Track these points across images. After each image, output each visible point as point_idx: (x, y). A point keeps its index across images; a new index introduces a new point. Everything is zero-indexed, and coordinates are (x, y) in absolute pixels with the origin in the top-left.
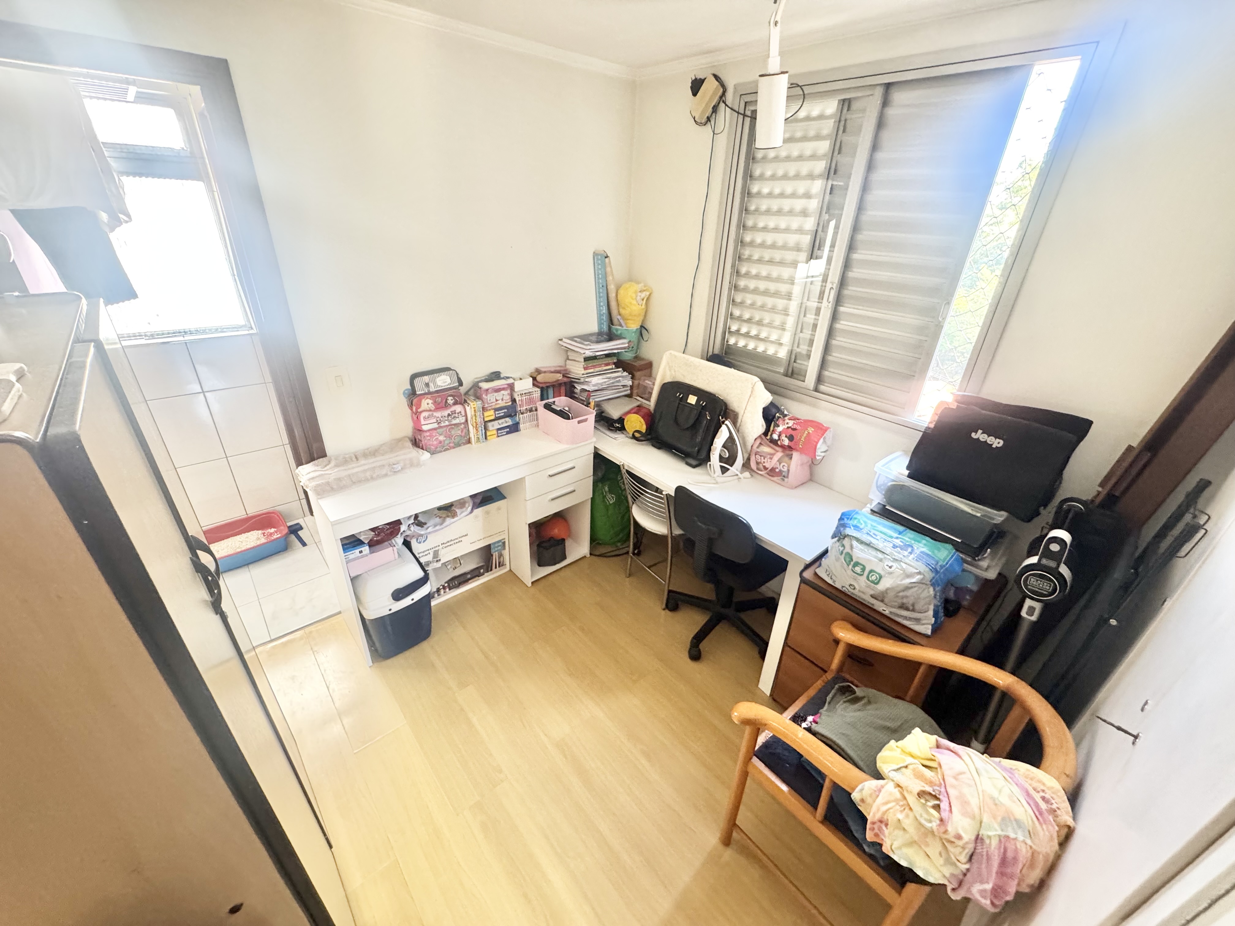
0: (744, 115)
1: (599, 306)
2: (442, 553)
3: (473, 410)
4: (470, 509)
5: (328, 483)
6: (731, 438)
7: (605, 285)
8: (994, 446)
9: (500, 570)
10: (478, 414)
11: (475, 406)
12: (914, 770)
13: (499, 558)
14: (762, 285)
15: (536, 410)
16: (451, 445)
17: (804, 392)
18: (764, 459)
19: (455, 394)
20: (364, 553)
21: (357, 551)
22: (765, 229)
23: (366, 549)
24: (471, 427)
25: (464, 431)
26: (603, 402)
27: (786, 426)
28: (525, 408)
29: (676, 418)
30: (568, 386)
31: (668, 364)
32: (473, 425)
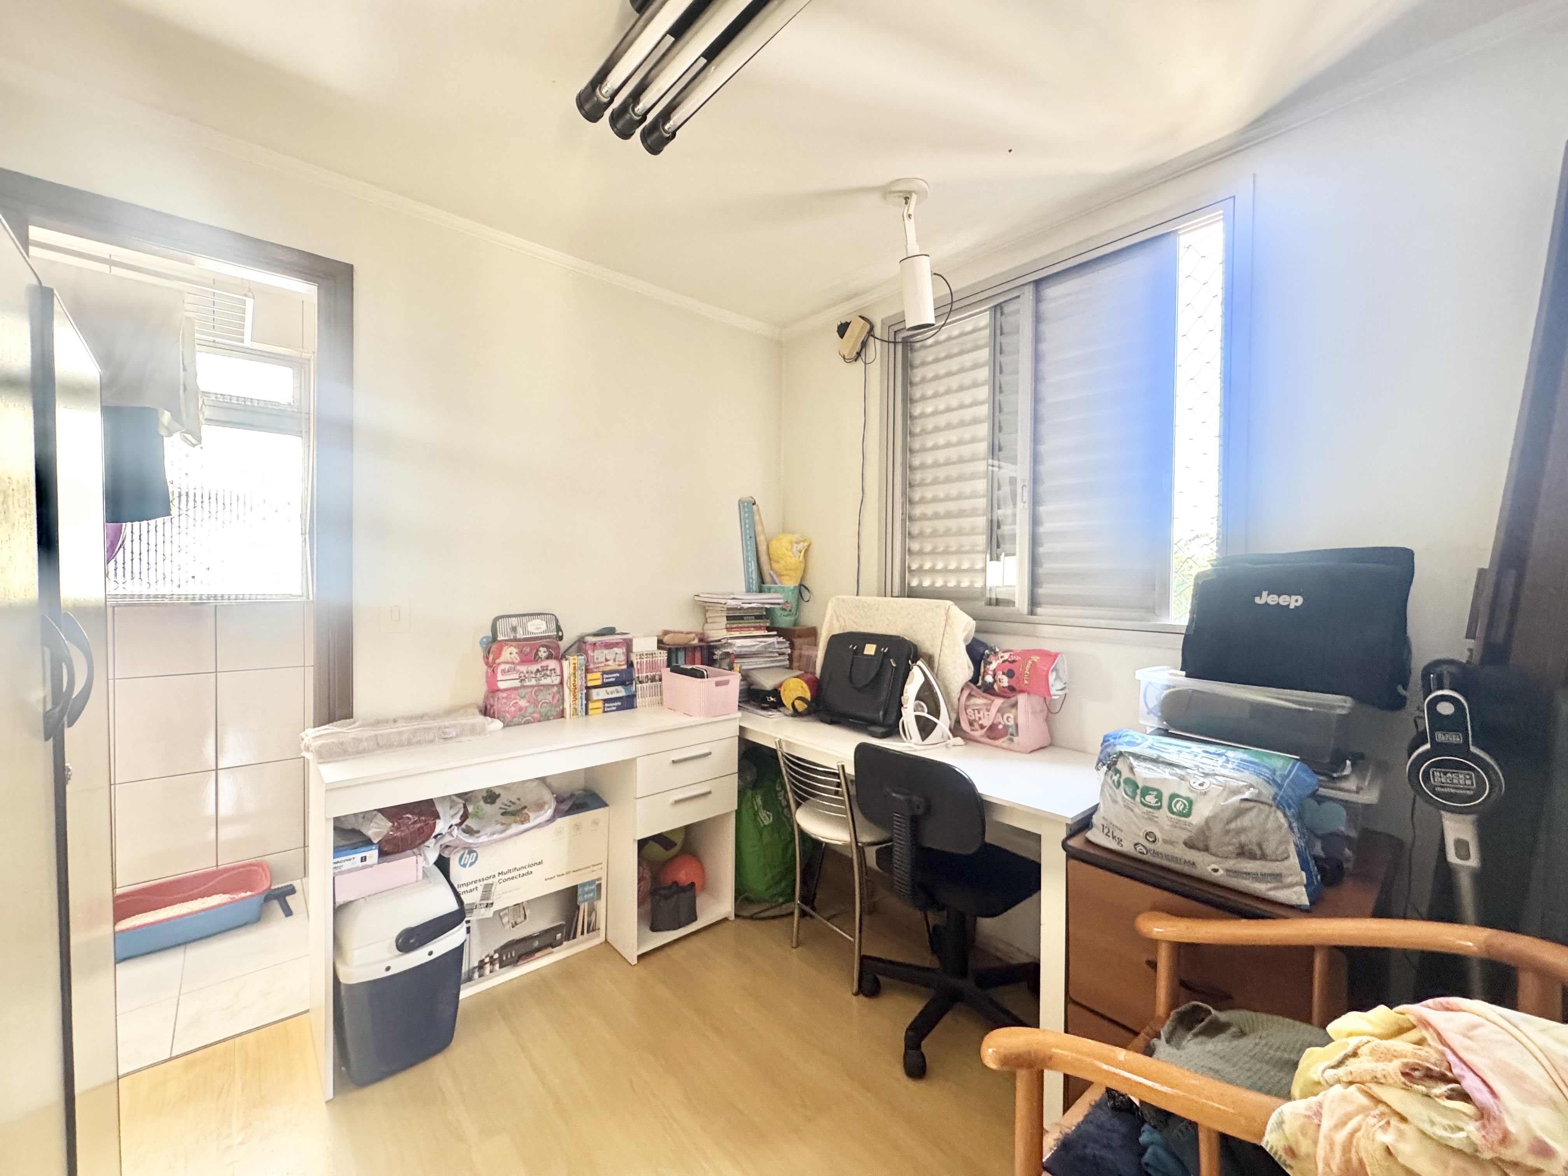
0: (895, 343)
1: (746, 562)
2: (497, 889)
3: (572, 666)
4: (549, 813)
5: (342, 744)
6: (927, 686)
7: (753, 535)
8: (1292, 607)
9: (588, 940)
10: (578, 673)
11: (575, 661)
12: (1372, 1052)
13: (590, 915)
14: (941, 508)
15: (660, 680)
16: (536, 715)
17: (1017, 620)
18: (979, 713)
19: (551, 645)
20: (369, 862)
21: (358, 856)
22: (936, 447)
23: (373, 854)
24: (567, 691)
25: (557, 697)
26: (753, 671)
27: (1001, 660)
28: (645, 674)
29: (850, 677)
30: (705, 652)
31: (835, 611)
32: (570, 689)
